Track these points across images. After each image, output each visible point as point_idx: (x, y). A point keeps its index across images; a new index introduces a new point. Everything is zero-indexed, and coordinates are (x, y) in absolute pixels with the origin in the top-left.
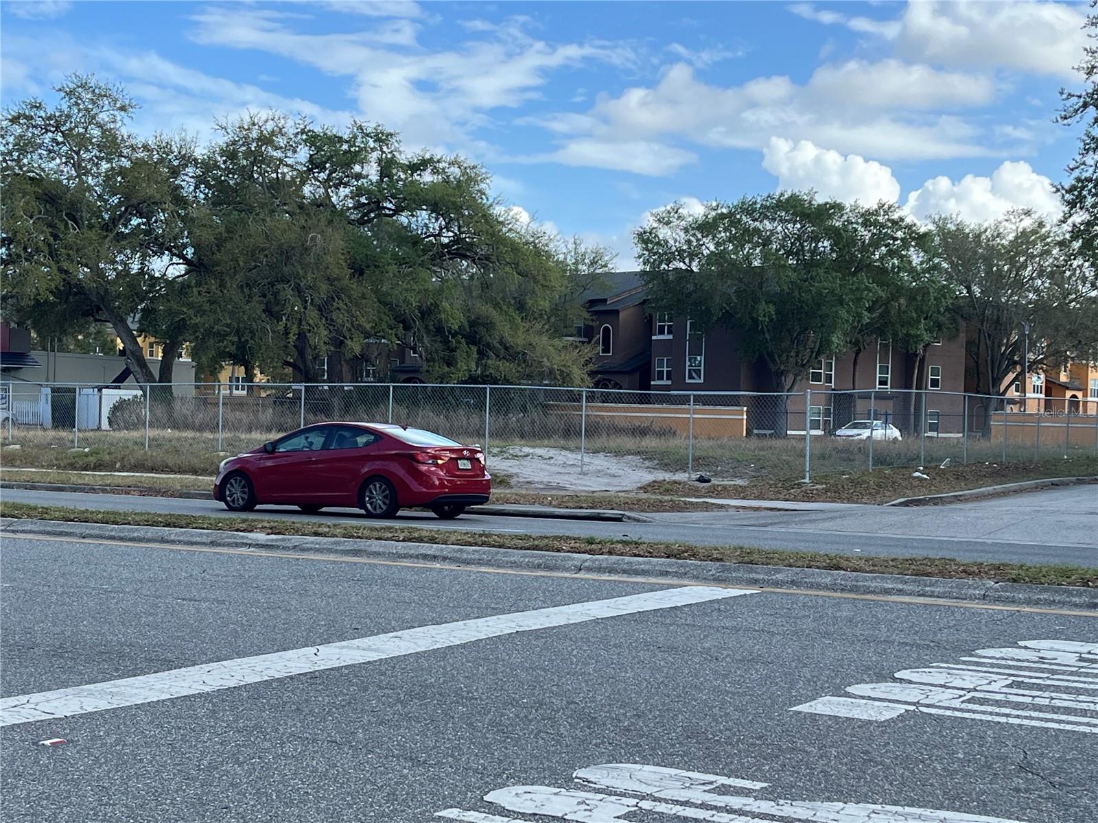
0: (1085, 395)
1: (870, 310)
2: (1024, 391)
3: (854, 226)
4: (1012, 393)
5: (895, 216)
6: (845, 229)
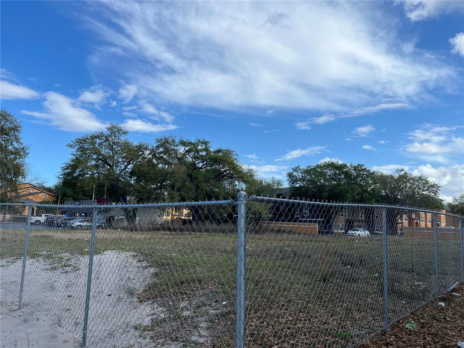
0: (420, 221)
1: (357, 195)
2: (402, 220)
3: (351, 170)
4: (400, 221)
5: (364, 168)
6: (349, 171)
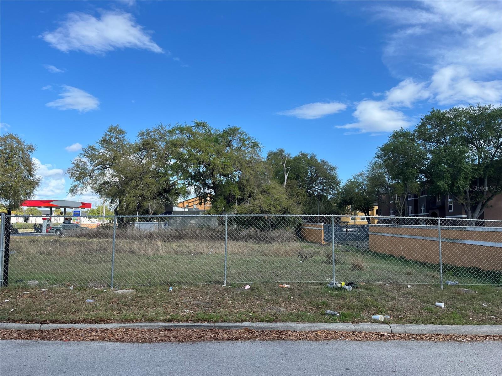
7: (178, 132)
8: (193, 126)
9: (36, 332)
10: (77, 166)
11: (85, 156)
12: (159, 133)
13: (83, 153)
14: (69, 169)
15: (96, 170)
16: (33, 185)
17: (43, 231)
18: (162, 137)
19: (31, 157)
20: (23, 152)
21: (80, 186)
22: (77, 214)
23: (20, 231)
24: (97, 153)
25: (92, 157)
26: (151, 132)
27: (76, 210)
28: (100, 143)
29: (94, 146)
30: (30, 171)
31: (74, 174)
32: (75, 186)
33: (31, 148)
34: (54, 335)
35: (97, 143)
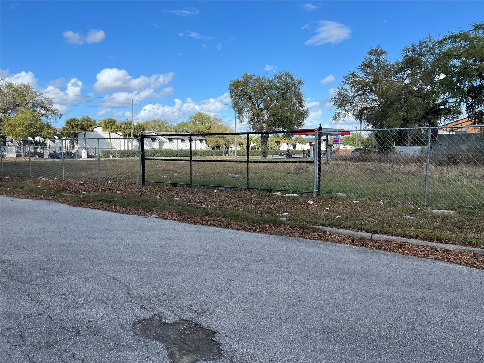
7: (449, 41)
8: (470, 31)
9: (368, 241)
10: (340, 94)
11: (346, 84)
12: (427, 47)
13: (344, 80)
14: (332, 98)
15: (356, 96)
16: (303, 115)
17: (311, 156)
18: (430, 49)
19: (301, 90)
20: (295, 86)
21: (343, 113)
22: (336, 141)
23: (293, 156)
24: (357, 79)
25: (353, 84)
26: (417, 46)
27: (335, 137)
28: (360, 68)
29: (355, 72)
30: (300, 103)
31: (336, 102)
32: (338, 113)
33: (300, 82)
34: (389, 246)
35: (358, 68)
